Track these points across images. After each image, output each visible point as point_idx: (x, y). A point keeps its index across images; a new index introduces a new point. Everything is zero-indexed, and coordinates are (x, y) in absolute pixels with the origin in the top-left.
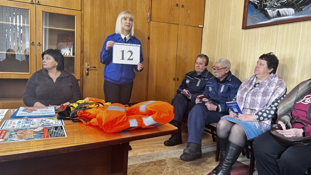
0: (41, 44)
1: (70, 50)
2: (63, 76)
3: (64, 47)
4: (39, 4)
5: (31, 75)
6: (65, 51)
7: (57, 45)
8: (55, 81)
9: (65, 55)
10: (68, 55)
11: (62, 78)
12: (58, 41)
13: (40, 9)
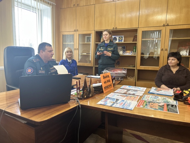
0: (167, 49)
1: (187, 52)
3: (182, 50)
4: (168, 25)
5: (160, 68)
6: (183, 52)
7: (178, 49)
9: (183, 55)
10: (185, 55)
11: (180, 71)
12: (179, 46)
13: (168, 28)
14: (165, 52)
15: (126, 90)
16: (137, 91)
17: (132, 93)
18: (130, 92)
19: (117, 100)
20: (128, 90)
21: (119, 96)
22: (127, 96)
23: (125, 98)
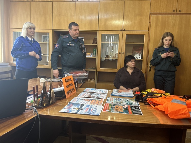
0: (124, 53)
1: (140, 56)
2: (135, 71)
3: (136, 54)
4: (124, 30)
6: (137, 56)
7: (132, 52)
8: (130, 74)
9: (137, 58)
10: (138, 58)
11: (135, 72)
12: (133, 51)
13: (125, 33)
14: (122, 55)
15: (89, 93)
16: (99, 93)
17: (96, 96)
18: (93, 95)
19: (82, 105)
20: (92, 93)
21: (83, 101)
22: (91, 100)
23: (89, 102)
